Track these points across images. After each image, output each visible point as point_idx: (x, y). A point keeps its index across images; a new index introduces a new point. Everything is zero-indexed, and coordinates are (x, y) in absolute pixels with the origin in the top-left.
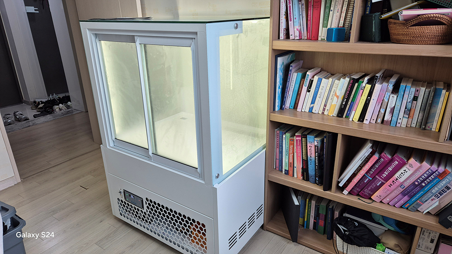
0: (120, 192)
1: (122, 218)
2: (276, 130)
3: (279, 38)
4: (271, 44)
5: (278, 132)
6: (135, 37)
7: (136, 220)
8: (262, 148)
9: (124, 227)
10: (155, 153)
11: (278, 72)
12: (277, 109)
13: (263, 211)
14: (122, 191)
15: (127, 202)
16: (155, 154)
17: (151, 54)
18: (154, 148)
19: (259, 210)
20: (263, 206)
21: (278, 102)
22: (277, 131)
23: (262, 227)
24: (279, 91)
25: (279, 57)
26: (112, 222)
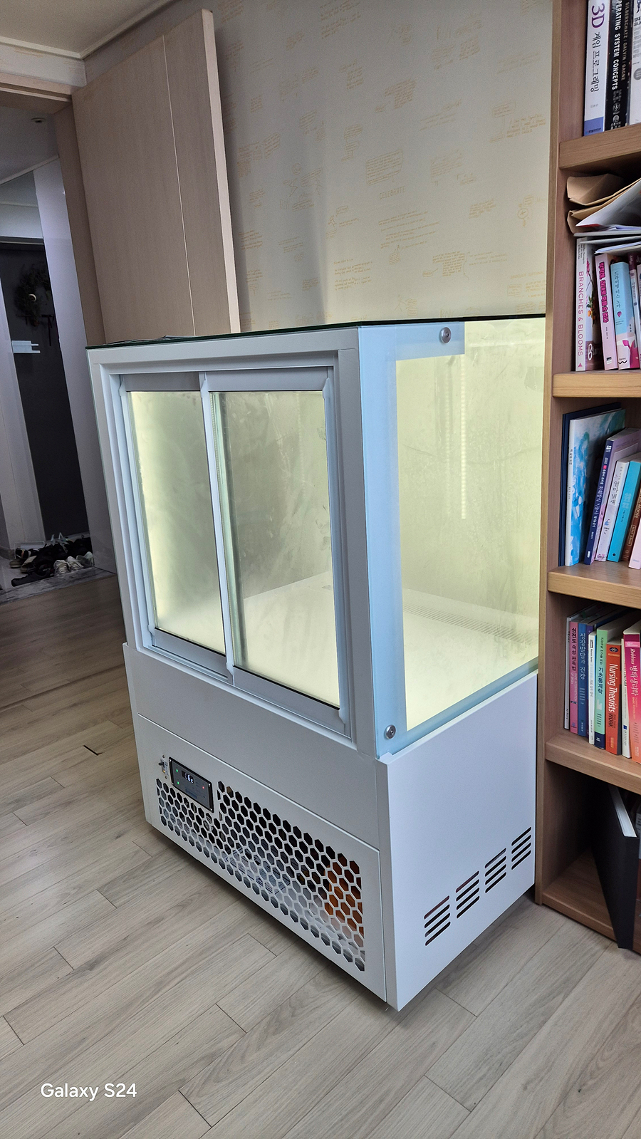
0: (162, 764)
1: (165, 830)
2: (569, 619)
3: (573, 369)
4: (551, 384)
5: (575, 625)
6: (201, 377)
7: (196, 840)
8: (527, 667)
9: (169, 855)
10: (240, 663)
11: (571, 459)
12: (569, 560)
13: (532, 848)
14: (166, 761)
15: (176, 791)
16: (243, 668)
17: (234, 415)
18: (240, 653)
19: (520, 844)
20: (532, 833)
21: (573, 542)
22: (572, 623)
23: (531, 894)
24: (574, 512)
25: (574, 418)
26: (144, 839)
